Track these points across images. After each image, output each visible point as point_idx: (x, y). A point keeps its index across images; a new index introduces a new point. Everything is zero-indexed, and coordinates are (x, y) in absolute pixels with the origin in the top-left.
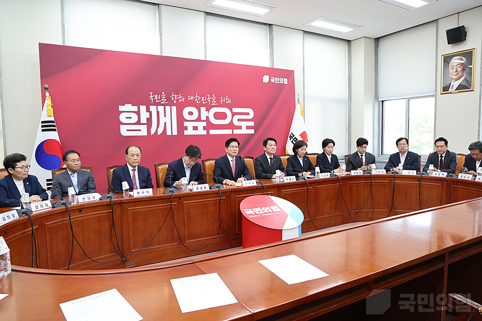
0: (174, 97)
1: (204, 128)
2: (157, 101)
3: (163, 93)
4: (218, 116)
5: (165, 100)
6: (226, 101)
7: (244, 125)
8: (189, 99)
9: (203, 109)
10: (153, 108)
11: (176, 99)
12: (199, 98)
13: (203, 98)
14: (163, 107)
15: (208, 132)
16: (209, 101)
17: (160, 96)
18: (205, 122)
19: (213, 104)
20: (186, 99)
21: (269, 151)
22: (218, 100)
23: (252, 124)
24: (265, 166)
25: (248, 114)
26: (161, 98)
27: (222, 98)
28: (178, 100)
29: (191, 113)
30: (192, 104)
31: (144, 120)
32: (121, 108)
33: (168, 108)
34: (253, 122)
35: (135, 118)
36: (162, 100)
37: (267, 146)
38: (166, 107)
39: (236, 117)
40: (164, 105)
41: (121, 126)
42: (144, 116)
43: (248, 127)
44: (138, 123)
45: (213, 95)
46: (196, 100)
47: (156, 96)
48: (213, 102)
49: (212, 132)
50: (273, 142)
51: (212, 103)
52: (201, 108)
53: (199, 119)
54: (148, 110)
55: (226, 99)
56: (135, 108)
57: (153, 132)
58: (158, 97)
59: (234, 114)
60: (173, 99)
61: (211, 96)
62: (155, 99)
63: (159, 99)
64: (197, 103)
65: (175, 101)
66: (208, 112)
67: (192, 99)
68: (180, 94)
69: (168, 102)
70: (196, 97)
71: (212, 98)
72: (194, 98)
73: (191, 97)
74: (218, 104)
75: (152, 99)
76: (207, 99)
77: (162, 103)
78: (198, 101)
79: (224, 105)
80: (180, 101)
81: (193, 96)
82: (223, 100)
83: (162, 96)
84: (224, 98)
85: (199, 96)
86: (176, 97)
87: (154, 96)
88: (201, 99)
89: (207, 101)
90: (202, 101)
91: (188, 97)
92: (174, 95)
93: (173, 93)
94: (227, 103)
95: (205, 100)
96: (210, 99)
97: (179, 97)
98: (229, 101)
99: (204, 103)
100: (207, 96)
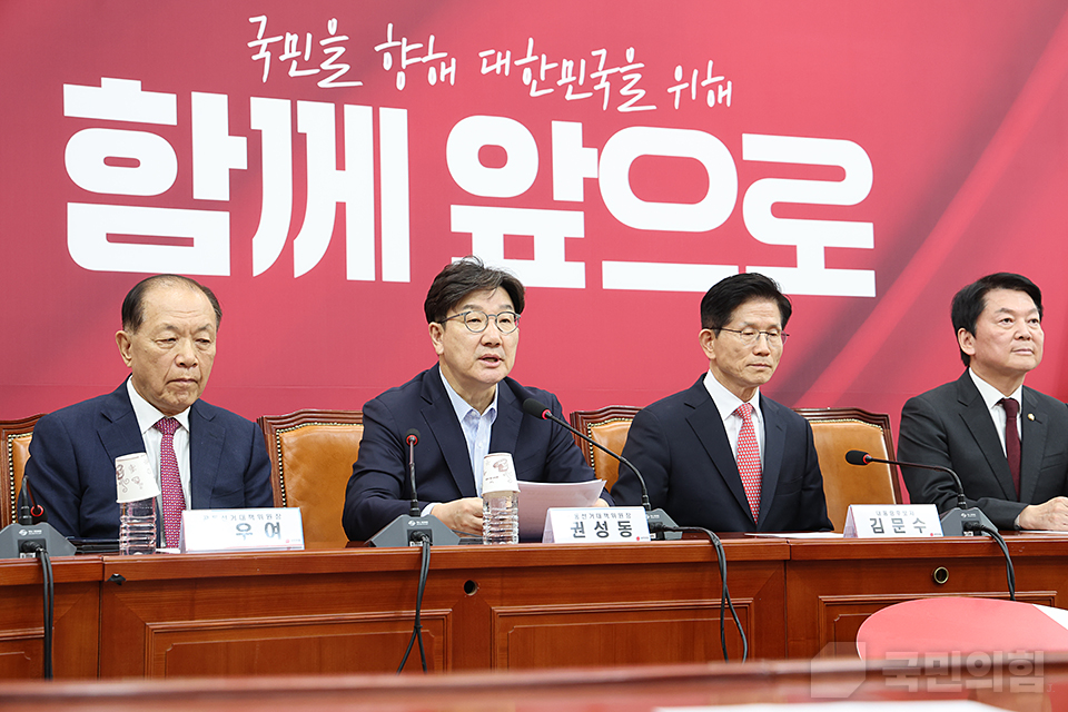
0: (397, 52)
1: (573, 250)
2: (293, 72)
3: (332, 26)
4: (657, 178)
5: (346, 68)
6: (702, 92)
7: (811, 238)
8: (485, 70)
9: (567, 134)
10: (268, 113)
11: (405, 63)
12: (544, 67)
13: (568, 64)
14: (330, 108)
15: (594, 275)
16: (605, 84)
17: (315, 43)
18: (580, 215)
19: (623, 108)
20: (468, 67)
21: (998, 353)
22: (655, 83)
23: (861, 235)
24: (970, 451)
25: (835, 174)
26: (319, 56)
27: (679, 73)
28: (417, 73)
29: (493, 157)
30: (503, 98)
31: (211, 182)
32: (77, 100)
33: (358, 116)
34: (869, 227)
35: (158, 168)
36: (326, 66)
37: (986, 325)
39: (766, 192)
40: (339, 98)
41: (75, 210)
42: (217, 156)
43: (837, 258)
44: (180, 195)
45: (630, 54)
46: (527, 73)
47: (292, 38)
49: (620, 275)
50: (1021, 302)
51: (617, 99)
52: (556, 126)
53: (539, 195)
54: (239, 123)
55: (702, 77)
56: (163, 108)
57: (264, 257)
58: (301, 46)
59: (749, 173)
60: (388, 62)
61: (616, 59)
62: (282, 58)
63: (307, 58)
64: (533, 93)
65: (401, 77)
66: (596, 150)
67: (503, 67)
68: (432, 38)
69: (360, 83)
70: (530, 58)
71: (623, 70)
72: (517, 63)
73: (500, 54)
74: (654, 107)
75: (268, 55)
76: (593, 76)
77: (324, 84)
78: (535, 82)
79: (693, 116)
80: (432, 79)
81: (508, 53)
82: (686, 85)
83: (323, 43)
84: (696, 72)
85: (544, 57)
86: (410, 55)
87: (281, 38)
88: (554, 75)
89: (590, 83)
90: (560, 83)
91: (482, 54)
92: (398, 43)
93: (390, 26)
94: (711, 103)
95: (581, 82)
96: (609, 78)
97: (423, 52)
98: (721, 94)
99: (569, 97)
100: (594, 53)
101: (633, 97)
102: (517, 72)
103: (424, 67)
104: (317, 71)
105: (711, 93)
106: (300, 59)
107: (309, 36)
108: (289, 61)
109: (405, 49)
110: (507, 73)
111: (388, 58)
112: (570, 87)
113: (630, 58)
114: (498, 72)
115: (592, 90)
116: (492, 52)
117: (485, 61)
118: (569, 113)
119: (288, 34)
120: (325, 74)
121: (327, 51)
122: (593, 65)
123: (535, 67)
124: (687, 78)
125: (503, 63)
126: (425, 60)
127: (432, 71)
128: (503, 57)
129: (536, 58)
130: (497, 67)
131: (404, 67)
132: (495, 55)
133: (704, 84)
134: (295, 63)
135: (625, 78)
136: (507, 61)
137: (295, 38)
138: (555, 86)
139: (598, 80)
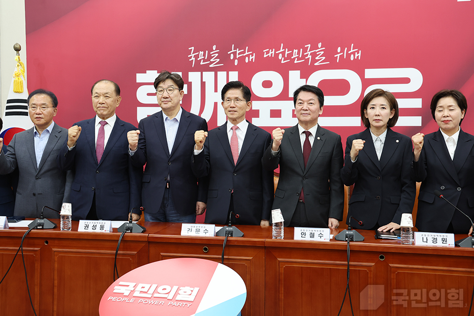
0: (235, 53)
2: (202, 63)
3: (214, 47)
5: (218, 60)
6: (349, 55)
8: (265, 56)
9: (294, 74)
11: (238, 56)
12: (287, 53)
13: (296, 51)
14: (213, 73)
16: (309, 56)
17: (209, 53)
19: (316, 64)
20: (259, 55)
22: (329, 55)
25: (406, 81)
26: (210, 57)
27: (339, 50)
28: (242, 59)
29: (267, 84)
30: (272, 65)
32: (140, 78)
34: (420, 100)
36: (212, 60)
38: (219, 73)
40: (216, 70)
41: (139, 108)
45: (320, 45)
46: (280, 56)
48: (317, 58)
51: (314, 60)
52: (291, 72)
53: (283, 96)
55: (349, 49)
58: (204, 55)
59: (366, 83)
61: (314, 47)
62: (198, 59)
63: (206, 58)
64: (282, 62)
65: (236, 61)
66: (305, 79)
67: (272, 54)
68: (247, 48)
69: (223, 65)
70: (281, 50)
71: (316, 51)
72: (277, 52)
73: (271, 50)
74: (329, 63)
75: (194, 59)
76: (305, 54)
77: (211, 66)
78: (283, 58)
79: (345, 64)
80: (247, 61)
81: (274, 50)
82: (342, 53)
83: (211, 53)
84: (346, 48)
85: (287, 49)
86: (239, 54)
87: (198, 53)
88: (291, 55)
89: (304, 57)
90: (292, 58)
91: (264, 51)
92: (236, 50)
93: (233, 45)
94: (352, 58)
95: (300, 57)
96: (311, 54)
97: (244, 52)
98: (356, 55)
99: (296, 62)
100: (306, 46)
101: (320, 59)
102: (277, 55)
103: (244, 57)
104: (209, 62)
105: (352, 56)
106: (204, 59)
107: (207, 51)
108: (201, 60)
109: (238, 52)
110: (273, 56)
111: (232, 55)
112: (296, 59)
113: (320, 46)
114: (270, 56)
115: (304, 59)
116: (268, 50)
117: (265, 53)
118: (295, 67)
119: (200, 52)
120: (212, 63)
121: (212, 56)
122: (305, 50)
123: (283, 53)
124: (342, 51)
125: (272, 53)
126: (244, 55)
127: (247, 58)
128: (272, 51)
129: (284, 50)
130: (270, 54)
131: (237, 58)
133: (349, 52)
135: (317, 53)
136: (273, 52)
137: (202, 52)
138: (290, 59)
139: (307, 55)
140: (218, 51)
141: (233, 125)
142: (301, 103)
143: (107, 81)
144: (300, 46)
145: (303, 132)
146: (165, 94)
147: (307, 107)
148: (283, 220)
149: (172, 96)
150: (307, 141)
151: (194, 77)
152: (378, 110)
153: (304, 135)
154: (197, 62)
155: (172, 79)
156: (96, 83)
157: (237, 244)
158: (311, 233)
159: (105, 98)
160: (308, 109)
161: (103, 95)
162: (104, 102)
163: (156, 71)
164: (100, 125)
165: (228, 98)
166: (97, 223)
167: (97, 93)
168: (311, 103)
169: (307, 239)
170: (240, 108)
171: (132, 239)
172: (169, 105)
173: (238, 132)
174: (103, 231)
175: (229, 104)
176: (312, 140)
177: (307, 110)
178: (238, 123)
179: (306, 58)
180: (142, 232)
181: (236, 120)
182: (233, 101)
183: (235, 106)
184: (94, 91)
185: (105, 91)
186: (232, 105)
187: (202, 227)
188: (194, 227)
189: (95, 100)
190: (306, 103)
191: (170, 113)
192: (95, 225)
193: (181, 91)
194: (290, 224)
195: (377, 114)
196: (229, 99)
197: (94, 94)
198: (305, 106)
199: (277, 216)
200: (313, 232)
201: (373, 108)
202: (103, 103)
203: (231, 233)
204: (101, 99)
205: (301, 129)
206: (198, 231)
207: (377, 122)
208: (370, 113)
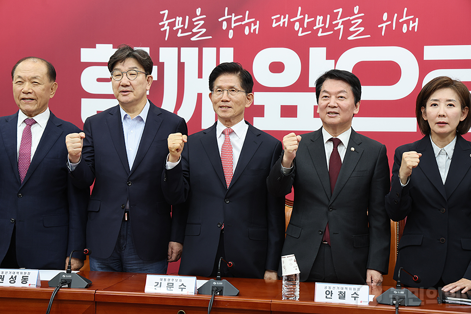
0: (229, 20)
2: (179, 35)
3: (199, 11)
5: (204, 30)
6: (400, 25)
8: (274, 25)
9: (317, 53)
11: (233, 25)
12: (306, 21)
13: (320, 18)
14: (196, 49)
16: (341, 27)
17: (190, 20)
19: (350, 38)
20: (266, 25)
22: (371, 24)
26: (192, 25)
27: (385, 17)
28: (239, 30)
29: (277, 67)
32: (87, 54)
36: (195, 30)
38: (206, 50)
40: (200, 45)
41: (83, 100)
45: (356, 9)
46: (297, 26)
47: (180, 19)
48: (352, 29)
51: (347, 33)
52: (312, 50)
53: (300, 86)
55: (400, 17)
58: (183, 23)
59: (425, 67)
60: (225, 26)
61: (348, 12)
62: (175, 29)
63: (186, 27)
64: (300, 34)
65: (231, 32)
66: (333, 61)
67: (284, 23)
68: (247, 12)
69: (211, 37)
70: (299, 17)
71: (351, 18)
72: (292, 20)
73: (282, 17)
74: (369, 36)
75: (168, 28)
76: (334, 23)
77: (193, 39)
78: (301, 29)
79: (394, 38)
80: (247, 32)
81: (287, 16)
82: (390, 22)
83: (194, 20)
84: (396, 15)
85: (307, 16)
86: (236, 22)
87: (174, 19)
88: (313, 23)
89: (332, 27)
90: (315, 28)
91: (273, 18)
92: (230, 16)
93: (227, 8)
94: (405, 30)
95: (327, 27)
96: (343, 23)
97: (243, 19)
98: (411, 25)
99: (320, 34)
100: (335, 11)
101: (357, 31)
102: (291, 24)
103: (243, 27)
104: (191, 33)
105: (405, 26)
106: (182, 29)
107: (187, 17)
108: (178, 30)
109: (234, 19)
110: (286, 26)
111: (225, 23)
112: (321, 30)
113: (356, 11)
114: (281, 25)
115: (333, 30)
116: (279, 16)
117: (274, 21)
118: (319, 43)
119: (178, 17)
120: (194, 34)
121: (195, 23)
122: (334, 17)
123: (301, 21)
124: (390, 18)
125: (284, 20)
126: (243, 23)
127: (247, 28)
128: (285, 18)
129: (302, 16)
130: (281, 23)
131: (233, 27)
132: (280, 17)
133: (401, 21)
134: (180, 30)
135: (353, 22)
136: (286, 20)
137: (181, 19)
138: (312, 30)
139: (337, 25)
140: (204, 16)
141: (225, 128)
142: (326, 97)
143: (36, 60)
144: (327, 11)
145: (330, 140)
146: (125, 80)
147: (335, 102)
148: (298, 272)
149: (134, 83)
150: (335, 153)
151: (168, 55)
152: (442, 109)
153: (331, 144)
154: (173, 33)
155: (135, 57)
156: (19, 62)
157: (228, 307)
158: (341, 292)
159: (32, 85)
160: (336, 105)
161: (30, 80)
162: (30, 91)
163: (112, 45)
164: (25, 125)
165: (219, 87)
166: (18, 273)
167: (19, 77)
168: (342, 97)
169: (335, 300)
170: (236, 102)
171: (71, 299)
172: (131, 97)
173: (231, 137)
174: (26, 285)
175: (219, 97)
176: (342, 152)
177: (335, 107)
178: (232, 125)
179: (336, 29)
180: (86, 287)
181: (230, 121)
182: (225, 92)
183: (228, 100)
184: (16, 74)
185: (32, 74)
186: (225, 97)
187: (177, 280)
188: (165, 280)
189: (17, 88)
190: (333, 97)
191: (131, 109)
192: (14, 276)
193: (148, 76)
194: (309, 278)
195: (442, 113)
196: (221, 89)
197: (16, 79)
198: (333, 101)
199: (290, 265)
200: (343, 291)
201: (435, 105)
202: (30, 93)
203: (220, 290)
204: (27, 87)
205: (327, 136)
206: (170, 285)
207: (441, 127)
208: (431, 112)
